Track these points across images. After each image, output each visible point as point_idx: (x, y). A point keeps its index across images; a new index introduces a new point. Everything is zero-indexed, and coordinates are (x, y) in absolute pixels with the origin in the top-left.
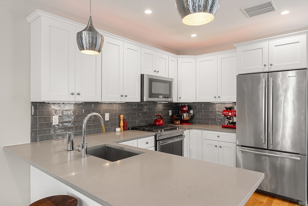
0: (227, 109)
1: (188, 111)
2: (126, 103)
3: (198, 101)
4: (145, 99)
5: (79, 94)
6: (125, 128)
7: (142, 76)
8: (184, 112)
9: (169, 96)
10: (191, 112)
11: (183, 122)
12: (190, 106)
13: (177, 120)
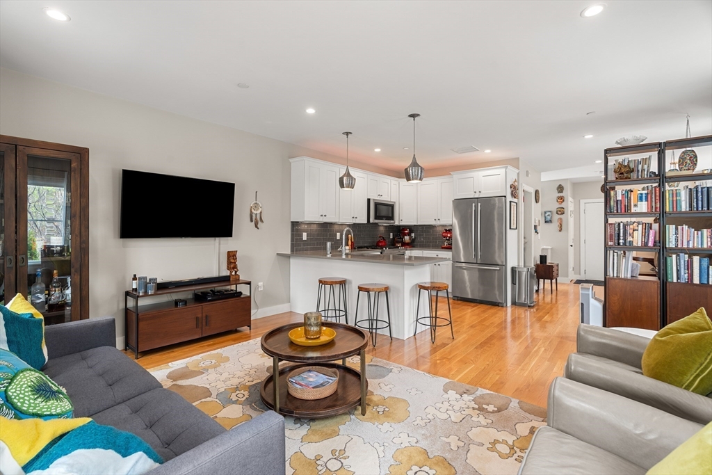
0: (446, 230)
1: (409, 234)
2: (354, 224)
3: (419, 224)
4: (371, 221)
5: (325, 216)
6: (353, 248)
7: (369, 200)
8: (405, 234)
9: (392, 218)
10: (413, 235)
11: (404, 244)
12: (411, 229)
13: (398, 242)
